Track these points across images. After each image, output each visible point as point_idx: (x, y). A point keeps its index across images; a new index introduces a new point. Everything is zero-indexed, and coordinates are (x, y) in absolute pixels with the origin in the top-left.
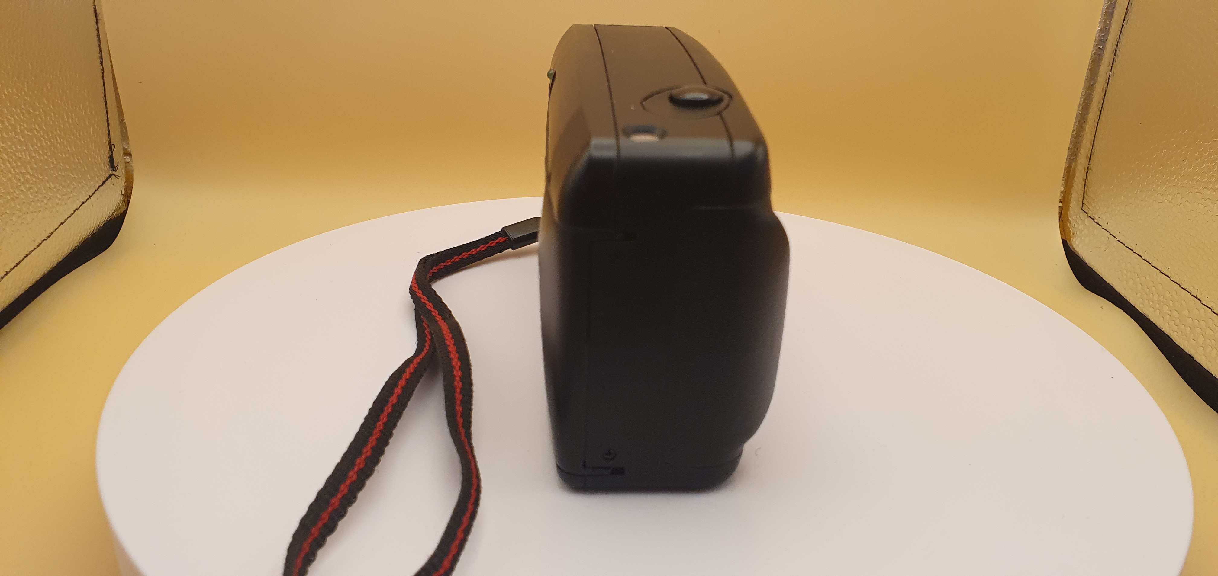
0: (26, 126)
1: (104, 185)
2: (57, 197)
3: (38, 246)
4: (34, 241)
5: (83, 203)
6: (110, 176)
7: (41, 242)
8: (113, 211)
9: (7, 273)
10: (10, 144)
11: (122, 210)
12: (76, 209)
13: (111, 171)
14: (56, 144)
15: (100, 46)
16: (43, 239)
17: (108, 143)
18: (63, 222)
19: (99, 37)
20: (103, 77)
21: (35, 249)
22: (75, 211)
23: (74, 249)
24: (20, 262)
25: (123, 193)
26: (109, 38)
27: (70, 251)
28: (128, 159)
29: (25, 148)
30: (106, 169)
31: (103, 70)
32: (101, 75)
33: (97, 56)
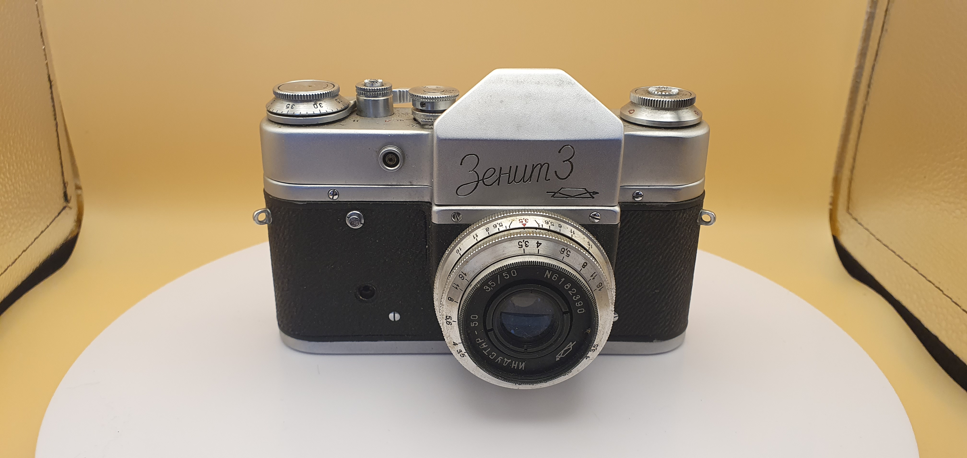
1: (60, 216)
2: (20, 230)
3: (4, 271)
5: (42, 232)
6: (64, 208)
7: (7, 267)
8: (68, 235)
11: (75, 233)
12: (37, 238)
13: (66, 203)
14: (18, 188)
15: (54, 106)
16: (8, 265)
17: (62, 182)
18: (25, 249)
19: (52, 98)
20: (57, 130)
22: (35, 240)
23: (35, 270)
25: (75, 220)
26: (62, 98)
27: (31, 272)
28: (79, 192)
30: (61, 202)
31: (57, 125)
32: (55, 129)
33: (52, 113)
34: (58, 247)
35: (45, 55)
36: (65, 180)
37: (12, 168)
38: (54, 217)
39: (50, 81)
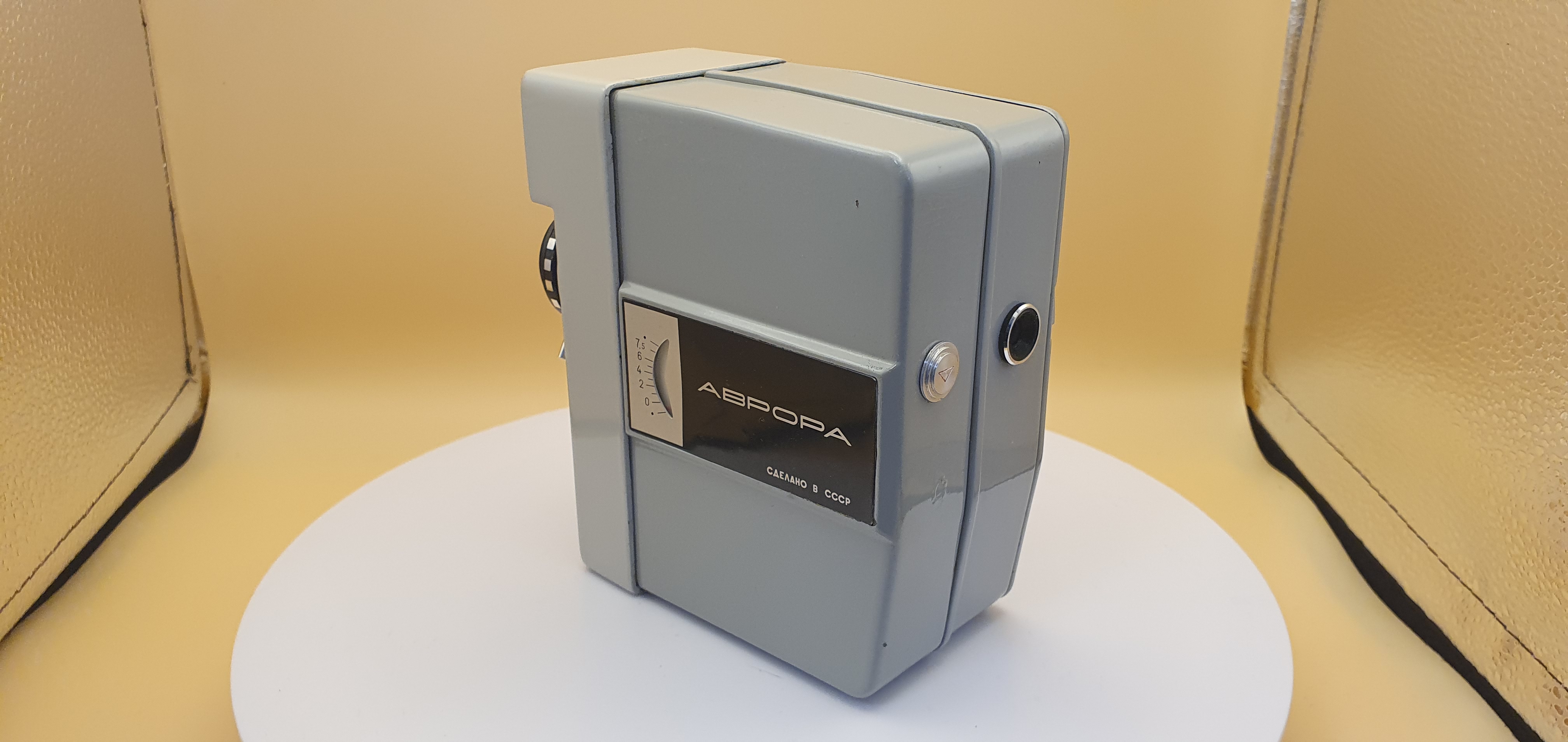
0: (107, 343)
1: (181, 394)
2: (138, 414)
3: (122, 469)
4: (118, 466)
5: (163, 416)
6: (187, 382)
7: (123, 464)
8: (193, 417)
9: (93, 504)
10: (93, 365)
11: (198, 417)
12: (157, 424)
13: (189, 376)
14: (135, 358)
15: (176, 244)
16: (125, 463)
17: (184, 345)
18: (144, 440)
19: (174, 234)
20: (179, 276)
21: (118, 475)
22: (155, 426)
24: (105, 490)
25: (201, 397)
28: (203, 358)
29: (106, 367)
30: (182, 375)
31: (179, 269)
32: (176, 275)
33: (173, 254)
34: (180, 436)
35: (167, 175)
36: (189, 343)
37: (128, 331)
38: (175, 394)
39: (172, 210)
